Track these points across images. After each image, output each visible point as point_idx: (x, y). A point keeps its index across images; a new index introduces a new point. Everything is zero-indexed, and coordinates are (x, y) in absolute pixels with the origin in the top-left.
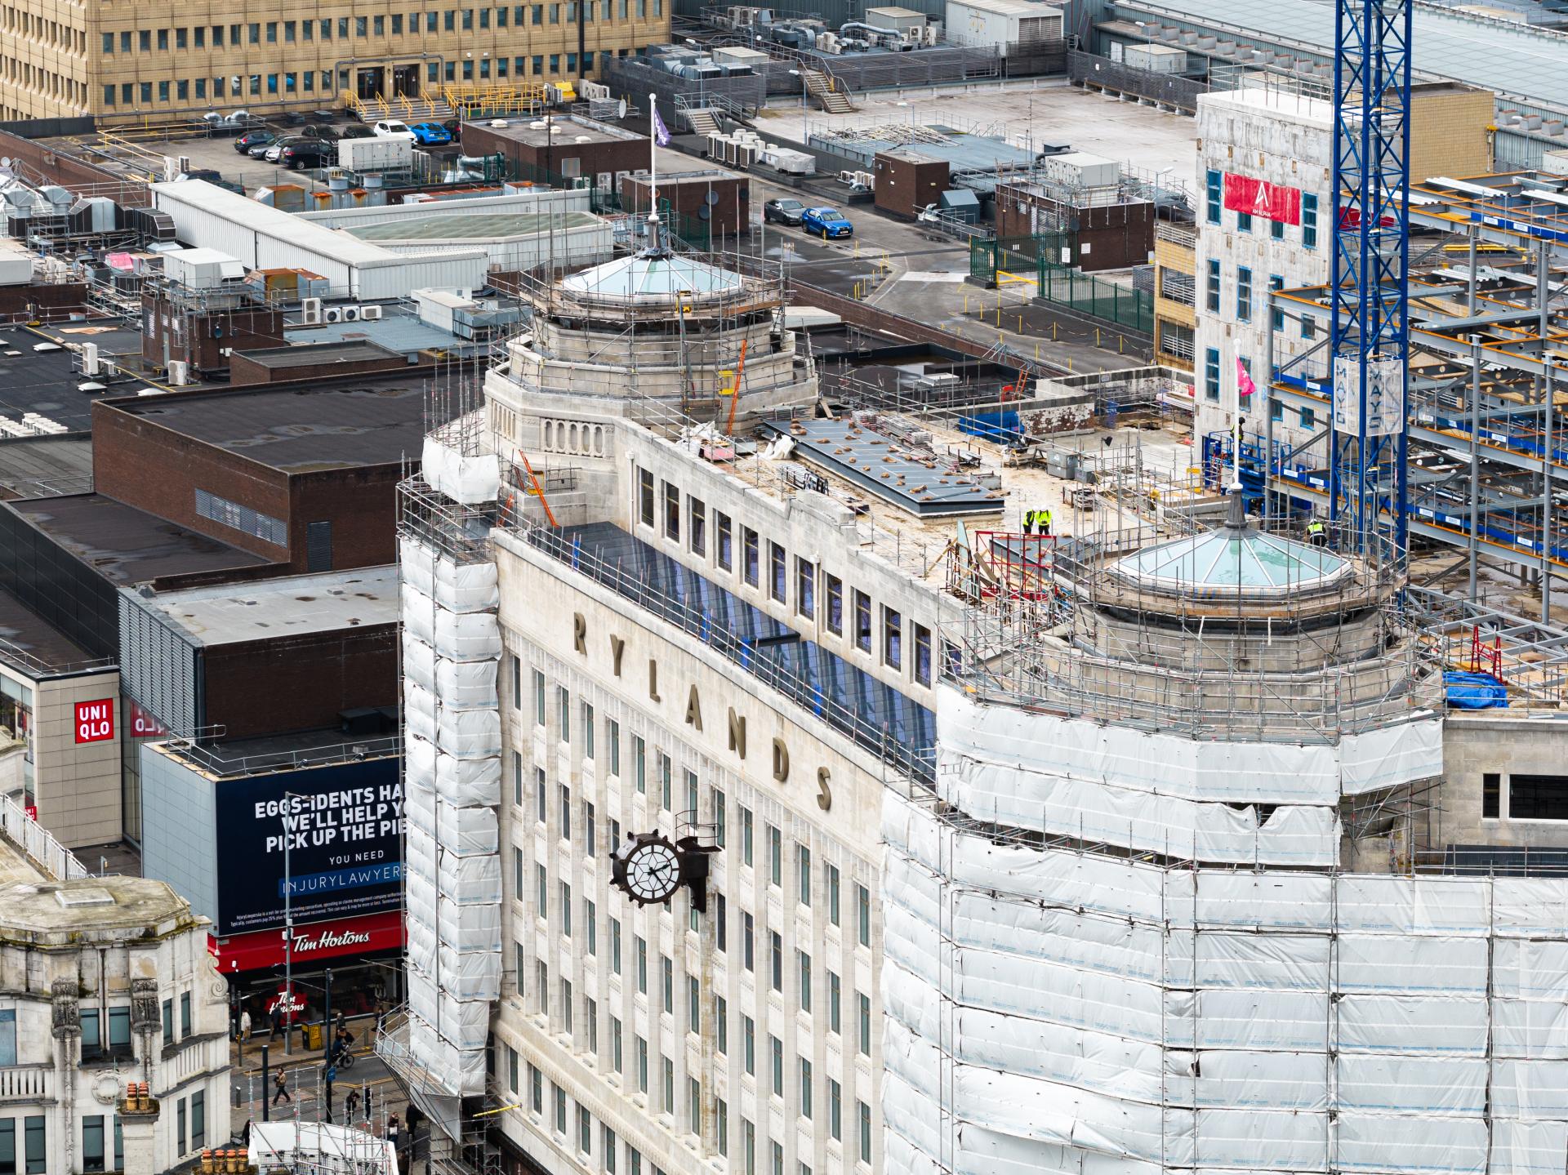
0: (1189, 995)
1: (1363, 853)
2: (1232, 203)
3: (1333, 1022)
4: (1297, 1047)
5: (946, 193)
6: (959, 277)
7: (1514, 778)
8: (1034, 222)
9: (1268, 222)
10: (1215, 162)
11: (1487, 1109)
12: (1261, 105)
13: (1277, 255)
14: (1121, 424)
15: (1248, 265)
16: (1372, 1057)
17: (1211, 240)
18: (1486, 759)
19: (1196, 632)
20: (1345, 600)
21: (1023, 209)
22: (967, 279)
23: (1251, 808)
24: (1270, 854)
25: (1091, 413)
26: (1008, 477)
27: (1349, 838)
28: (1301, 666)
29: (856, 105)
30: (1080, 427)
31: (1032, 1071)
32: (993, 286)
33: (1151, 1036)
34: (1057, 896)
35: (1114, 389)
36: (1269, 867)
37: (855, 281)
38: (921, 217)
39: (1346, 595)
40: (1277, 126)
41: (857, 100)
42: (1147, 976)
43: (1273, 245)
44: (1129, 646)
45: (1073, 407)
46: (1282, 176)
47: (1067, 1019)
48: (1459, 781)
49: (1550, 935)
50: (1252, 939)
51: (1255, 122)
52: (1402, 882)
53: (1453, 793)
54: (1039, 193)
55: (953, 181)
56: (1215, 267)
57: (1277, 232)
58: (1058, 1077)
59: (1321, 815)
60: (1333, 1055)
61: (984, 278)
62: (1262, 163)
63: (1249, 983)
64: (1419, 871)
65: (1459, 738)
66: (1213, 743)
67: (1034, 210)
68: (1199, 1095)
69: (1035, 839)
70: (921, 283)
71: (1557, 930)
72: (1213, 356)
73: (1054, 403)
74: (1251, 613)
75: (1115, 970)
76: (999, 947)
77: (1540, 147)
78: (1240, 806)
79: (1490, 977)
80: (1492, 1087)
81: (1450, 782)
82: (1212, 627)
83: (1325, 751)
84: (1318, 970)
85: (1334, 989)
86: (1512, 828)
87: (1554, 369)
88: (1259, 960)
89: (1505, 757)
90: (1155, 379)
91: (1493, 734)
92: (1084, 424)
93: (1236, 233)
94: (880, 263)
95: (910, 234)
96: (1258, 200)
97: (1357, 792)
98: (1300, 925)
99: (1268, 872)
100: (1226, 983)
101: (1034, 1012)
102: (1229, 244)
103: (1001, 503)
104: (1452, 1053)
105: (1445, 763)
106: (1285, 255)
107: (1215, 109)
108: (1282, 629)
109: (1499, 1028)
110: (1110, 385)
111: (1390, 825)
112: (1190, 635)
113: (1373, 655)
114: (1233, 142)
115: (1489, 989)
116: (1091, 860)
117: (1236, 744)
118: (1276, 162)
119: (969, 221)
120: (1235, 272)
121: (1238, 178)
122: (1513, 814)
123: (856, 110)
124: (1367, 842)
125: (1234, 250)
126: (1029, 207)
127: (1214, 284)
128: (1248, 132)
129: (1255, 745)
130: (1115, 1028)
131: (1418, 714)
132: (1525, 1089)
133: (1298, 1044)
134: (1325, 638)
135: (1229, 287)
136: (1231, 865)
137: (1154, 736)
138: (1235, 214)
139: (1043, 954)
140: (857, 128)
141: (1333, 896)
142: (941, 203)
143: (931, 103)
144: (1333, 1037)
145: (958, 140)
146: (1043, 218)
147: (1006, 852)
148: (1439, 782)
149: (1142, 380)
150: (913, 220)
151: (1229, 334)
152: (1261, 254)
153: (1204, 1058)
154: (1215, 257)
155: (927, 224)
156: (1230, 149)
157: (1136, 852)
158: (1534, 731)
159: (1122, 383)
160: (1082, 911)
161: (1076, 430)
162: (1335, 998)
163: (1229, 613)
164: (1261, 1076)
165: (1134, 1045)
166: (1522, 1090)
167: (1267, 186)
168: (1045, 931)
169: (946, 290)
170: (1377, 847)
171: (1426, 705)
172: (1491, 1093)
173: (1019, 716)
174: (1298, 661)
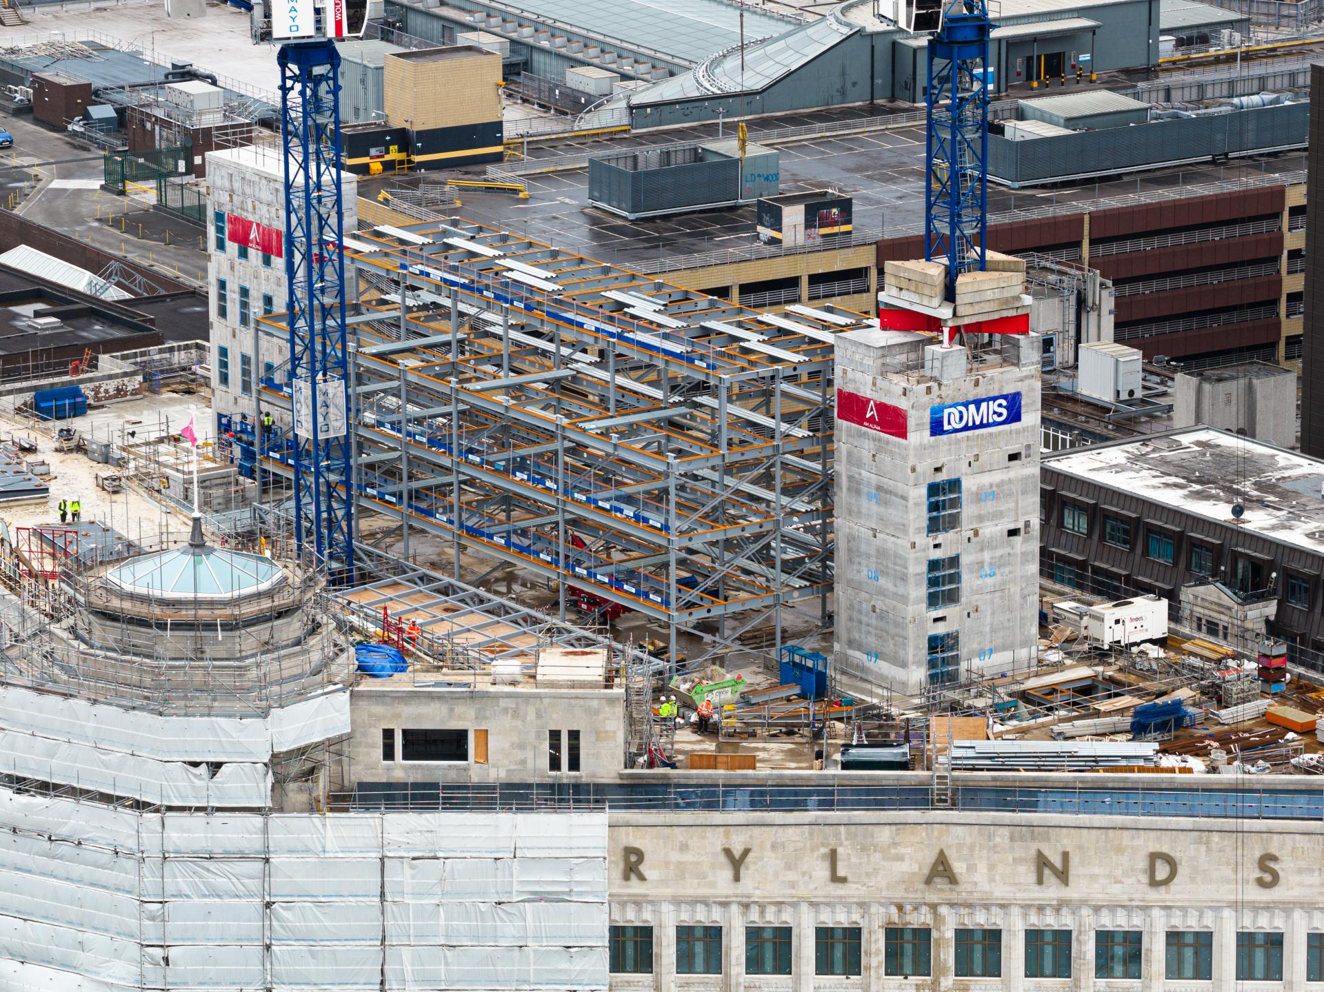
0: (160, 906)
1: (291, 794)
2: (233, 238)
3: (267, 923)
4: (240, 941)
5: (89, 108)
6: (96, 184)
7: (405, 732)
8: (157, 137)
9: (260, 253)
10: (220, 205)
11: (382, 983)
12: (251, 164)
13: (267, 279)
14: (164, 390)
15: (247, 285)
16: (297, 947)
17: (219, 264)
18: (383, 718)
19: (166, 629)
20: (276, 603)
21: (149, 126)
22: (102, 187)
23: (204, 766)
24: (219, 799)
25: (140, 384)
26: (55, 462)
27: (279, 783)
28: (244, 654)
29: (26, 18)
30: (132, 394)
31: (45, 960)
32: (122, 193)
33: (132, 936)
34: (63, 831)
35: (160, 360)
36: (219, 809)
37: (12, 189)
38: (70, 127)
39: (276, 599)
40: (264, 181)
41: (26, 13)
42: (129, 892)
43: (264, 271)
44: (116, 641)
45: (126, 380)
46: (269, 219)
47: (71, 923)
48: (365, 734)
49: (426, 855)
50: (206, 864)
51: (248, 177)
52: (316, 819)
53: (360, 744)
54: (160, 113)
55: (97, 96)
56: (222, 285)
57: (267, 262)
58: (66, 965)
59: (256, 769)
60: (268, 947)
61: (115, 184)
62: (254, 208)
63: (204, 896)
64: (332, 810)
65: (363, 704)
66: (174, 718)
67: (157, 128)
68: (169, 979)
69: (45, 788)
70: (65, 190)
71: (431, 851)
72: (223, 352)
73: (110, 377)
74: (204, 614)
75: (104, 887)
76: (19, 869)
77: (566, 63)
78: (196, 764)
79: (382, 887)
80: (386, 967)
81: (358, 736)
82: (177, 626)
83: (258, 722)
84: (254, 885)
85: (267, 899)
86: (404, 768)
87: (457, 390)
88: (211, 878)
89: (397, 716)
90: (193, 351)
91: (388, 700)
92: (135, 392)
93: (237, 261)
94: (33, 171)
95: (60, 143)
96: (252, 237)
97: (284, 749)
98: (241, 852)
99: (218, 814)
100: (187, 896)
101: (46, 918)
102: (232, 268)
103: (46, 490)
104: (357, 943)
105: (353, 722)
106: (273, 280)
107: (219, 165)
108: (229, 626)
109: (389, 923)
110: (157, 357)
111: (312, 771)
112: (160, 632)
113: (298, 643)
114: (232, 191)
115: (382, 895)
116: (86, 806)
117: (191, 719)
118: (264, 209)
119: (108, 132)
120: (237, 290)
121: (236, 218)
122: (405, 757)
123: (26, 23)
124: (292, 786)
125: (236, 273)
126: (153, 124)
127: (222, 298)
128: (243, 185)
129: (206, 719)
130: (106, 930)
131: (331, 688)
132: (409, 968)
133: (241, 940)
134: (261, 632)
135: (233, 301)
136: (190, 808)
137: (132, 712)
138: (236, 245)
139: (52, 875)
140: (22, 46)
141: (265, 830)
142: (87, 116)
143: (88, 15)
144: (268, 933)
145: (105, 56)
146: (164, 134)
147: (24, 799)
148: (349, 737)
149: (183, 353)
150: (62, 130)
151: (234, 336)
152: (256, 278)
153: (173, 953)
154: (222, 277)
155: (75, 133)
156: (231, 196)
157: (119, 798)
158: (419, 697)
159: (167, 355)
160: (80, 843)
161: (129, 397)
162: (268, 905)
163: (187, 614)
164: (216, 964)
165: (121, 941)
166: (408, 968)
167: (258, 225)
168: (54, 857)
169: (85, 197)
170: (301, 790)
171: (337, 679)
172: (386, 971)
173: (32, 695)
174: (240, 651)
